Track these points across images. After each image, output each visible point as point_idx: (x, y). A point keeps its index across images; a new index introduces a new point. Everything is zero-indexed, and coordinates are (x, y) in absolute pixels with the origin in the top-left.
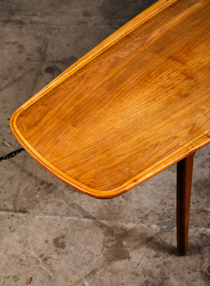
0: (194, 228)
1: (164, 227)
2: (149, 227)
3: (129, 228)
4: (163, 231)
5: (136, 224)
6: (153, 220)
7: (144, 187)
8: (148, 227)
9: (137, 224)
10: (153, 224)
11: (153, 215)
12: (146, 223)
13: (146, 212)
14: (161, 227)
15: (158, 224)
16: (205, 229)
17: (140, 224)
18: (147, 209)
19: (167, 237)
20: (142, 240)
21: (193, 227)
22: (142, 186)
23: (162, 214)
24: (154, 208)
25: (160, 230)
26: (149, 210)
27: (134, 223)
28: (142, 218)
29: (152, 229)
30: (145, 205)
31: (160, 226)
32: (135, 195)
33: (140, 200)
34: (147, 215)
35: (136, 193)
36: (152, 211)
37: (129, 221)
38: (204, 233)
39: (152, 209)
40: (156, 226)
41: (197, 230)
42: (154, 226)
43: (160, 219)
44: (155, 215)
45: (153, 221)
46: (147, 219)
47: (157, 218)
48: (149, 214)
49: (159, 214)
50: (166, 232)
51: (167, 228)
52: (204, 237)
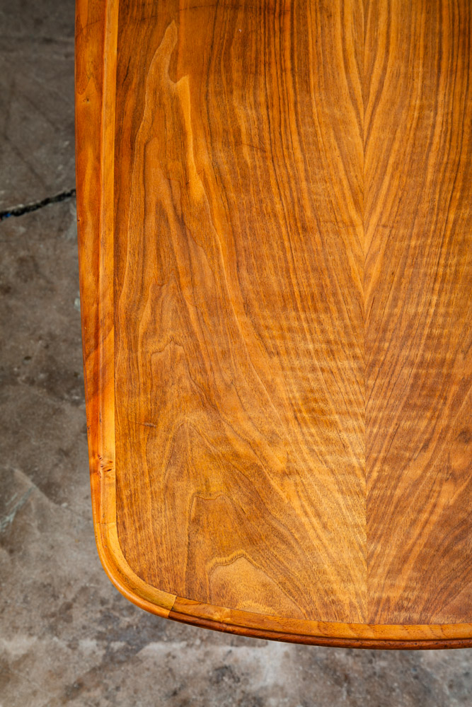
0: (199, 647)
1: (117, 645)
2: (74, 649)
3: (14, 653)
4: (112, 659)
5: (35, 639)
6: (86, 623)
7: (65, 505)
8: (69, 646)
9: (40, 638)
10: (86, 637)
11: (85, 606)
12: (64, 635)
13: (68, 593)
14: (107, 648)
15: (100, 637)
16: (228, 648)
17: (48, 636)
18: (69, 584)
19: (123, 681)
20: (50, 695)
21: (198, 642)
22: (60, 503)
23: (111, 601)
24: (91, 580)
25: (105, 656)
26: (76, 588)
27: (31, 635)
28: (53, 615)
29: (81, 654)
30: (66, 570)
31: (105, 643)
32: (38, 534)
33: (50, 553)
34: (69, 607)
35: (41, 528)
36: (84, 590)
37: (15, 629)
38: (226, 663)
39: (84, 582)
40: (94, 643)
41: (207, 654)
42: (88, 644)
43: (107, 618)
44: (93, 604)
45: (84, 628)
46: (69, 620)
47: (99, 615)
48: (74, 600)
49: (103, 602)
50: (120, 663)
51: (125, 650)
52: (226, 679)
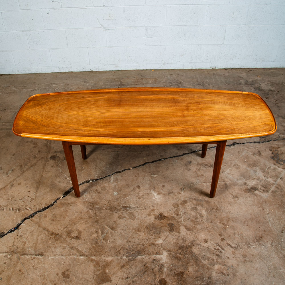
0: (148, 256)
1: (131, 257)
2: (122, 259)
3: (109, 260)
4: (130, 260)
5: (113, 257)
6: (124, 254)
7: (116, 231)
8: (121, 258)
9: (114, 257)
10: (124, 256)
11: (123, 250)
12: (119, 256)
13: (119, 248)
14: (129, 258)
15: (127, 256)
16: (155, 256)
17: (116, 257)
18: (119, 246)
19: (133, 264)
20: (118, 268)
21: (148, 255)
22: (115, 231)
23: (128, 249)
24: (124, 245)
25: (128, 260)
26: (121, 247)
27: (112, 257)
28: (116, 253)
29: (123, 260)
30: (118, 244)
31: (128, 257)
32: (111, 237)
33: (114, 241)
34: (119, 251)
35: (111, 236)
36: (122, 247)
37: (109, 256)
38: (155, 259)
39: (122, 246)
40: (126, 257)
41: (150, 257)
42: (125, 258)
43: (128, 252)
44: (125, 250)
45: (123, 254)
46: (120, 253)
47: (126, 252)
48: (120, 249)
49: (127, 249)
50: (132, 260)
51: (133, 258)
52: (155, 262)
